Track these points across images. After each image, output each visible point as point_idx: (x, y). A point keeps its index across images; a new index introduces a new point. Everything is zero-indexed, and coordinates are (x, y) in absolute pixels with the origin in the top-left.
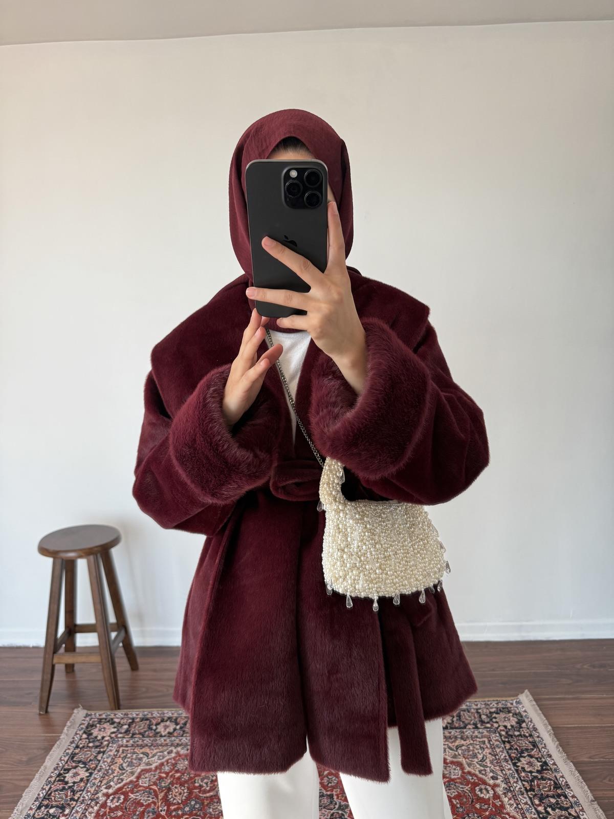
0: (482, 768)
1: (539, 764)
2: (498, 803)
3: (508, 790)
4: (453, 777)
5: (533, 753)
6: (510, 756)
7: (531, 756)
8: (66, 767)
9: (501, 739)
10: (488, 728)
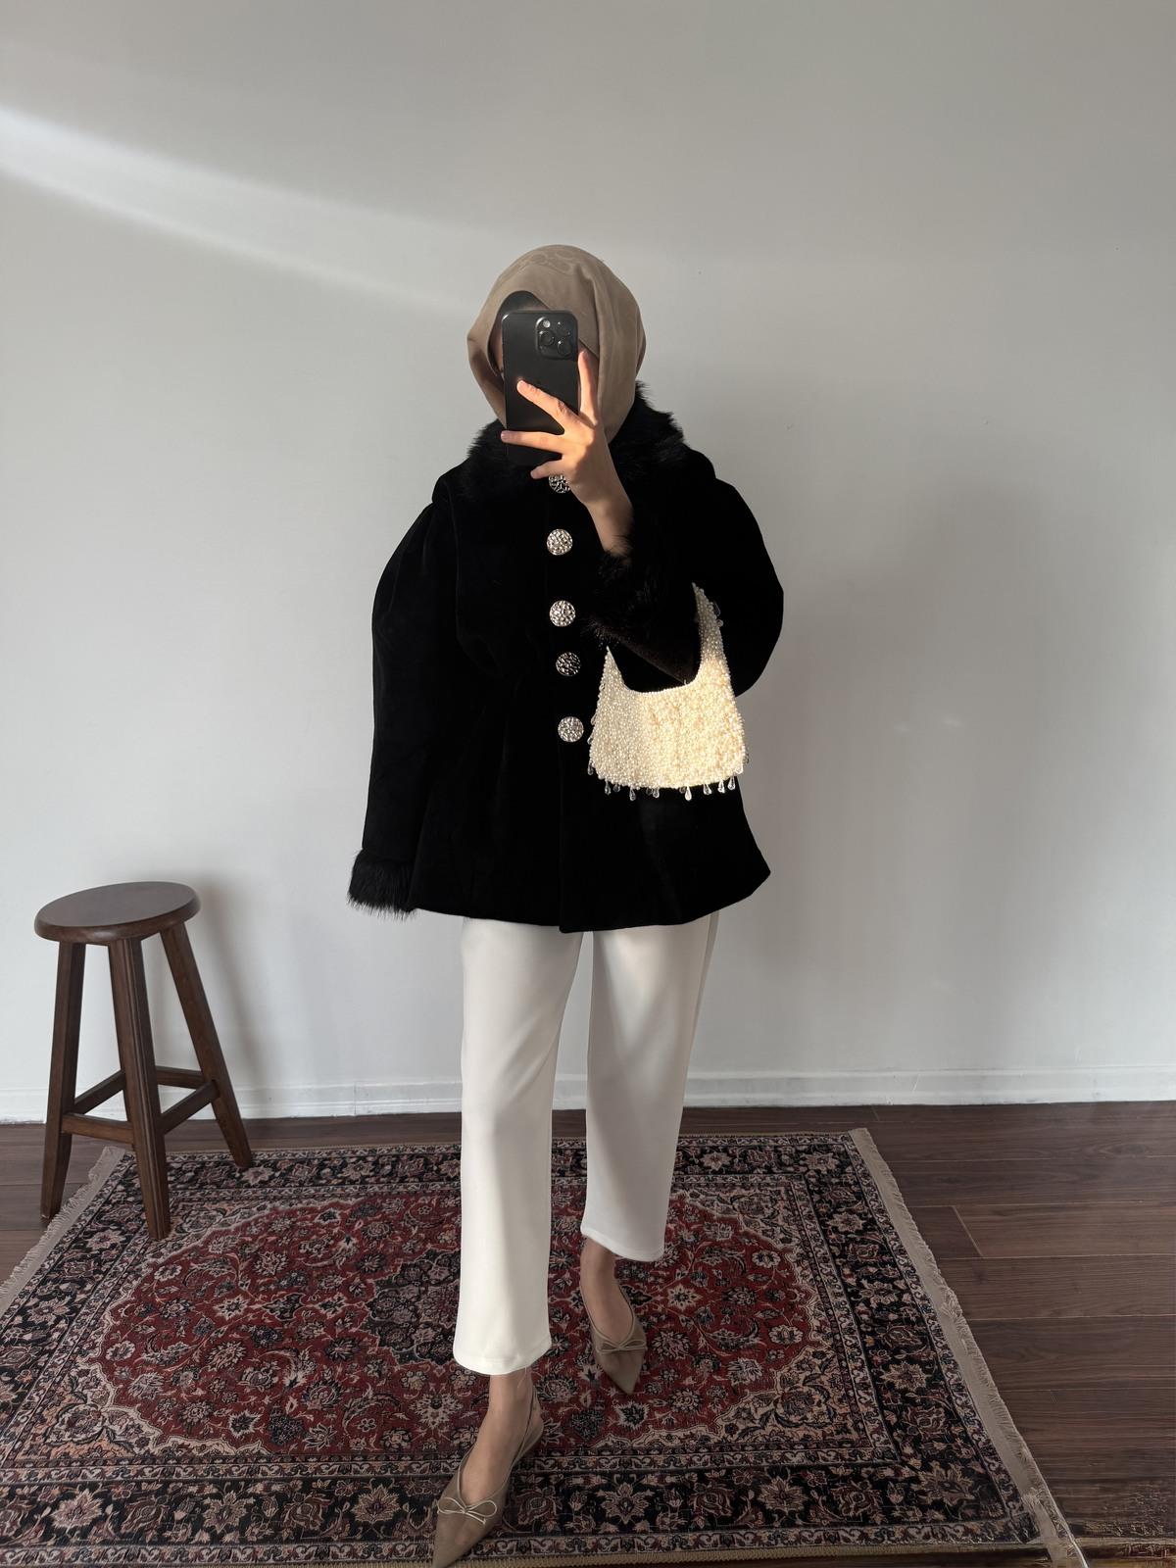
0: (769, 1228)
1: (862, 1222)
2: (785, 1274)
3: (802, 1257)
4: (718, 1239)
5: (855, 1207)
6: (817, 1212)
7: (851, 1212)
8: (88, 1229)
9: (808, 1188)
10: (789, 1172)
